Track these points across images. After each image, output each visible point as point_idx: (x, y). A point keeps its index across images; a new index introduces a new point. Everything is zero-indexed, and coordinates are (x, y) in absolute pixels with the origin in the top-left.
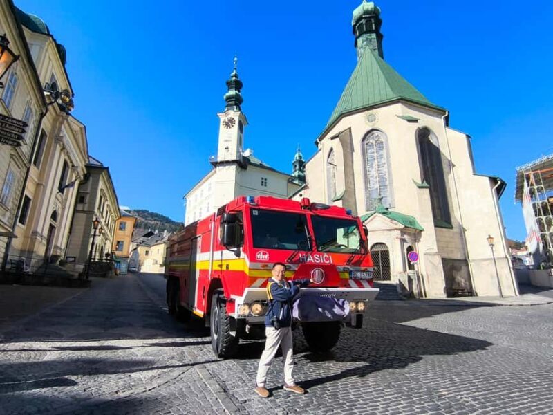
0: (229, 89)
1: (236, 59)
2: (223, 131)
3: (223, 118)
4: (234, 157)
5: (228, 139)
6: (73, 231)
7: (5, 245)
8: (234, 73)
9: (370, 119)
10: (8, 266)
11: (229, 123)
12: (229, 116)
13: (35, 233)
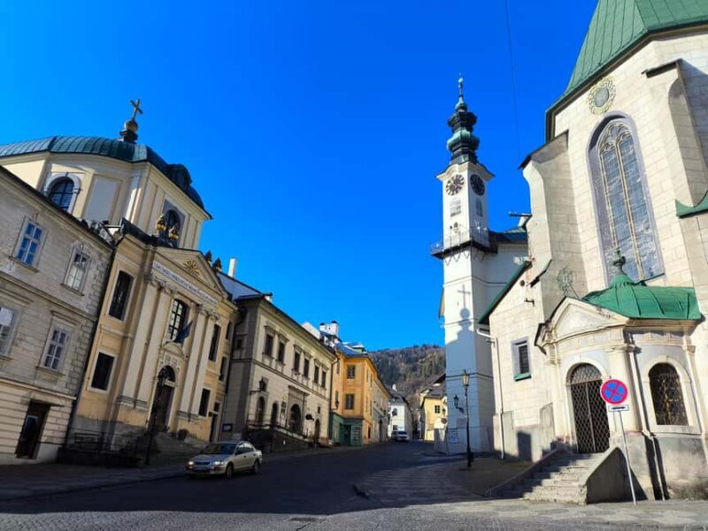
0: (453, 132)
1: (460, 80)
2: (448, 200)
3: (445, 179)
4: (467, 238)
5: (456, 211)
6: (230, 388)
7: (68, 416)
8: (461, 101)
9: (599, 99)
10: (71, 441)
11: (455, 187)
12: (454, 174)
13: (120, 398)
